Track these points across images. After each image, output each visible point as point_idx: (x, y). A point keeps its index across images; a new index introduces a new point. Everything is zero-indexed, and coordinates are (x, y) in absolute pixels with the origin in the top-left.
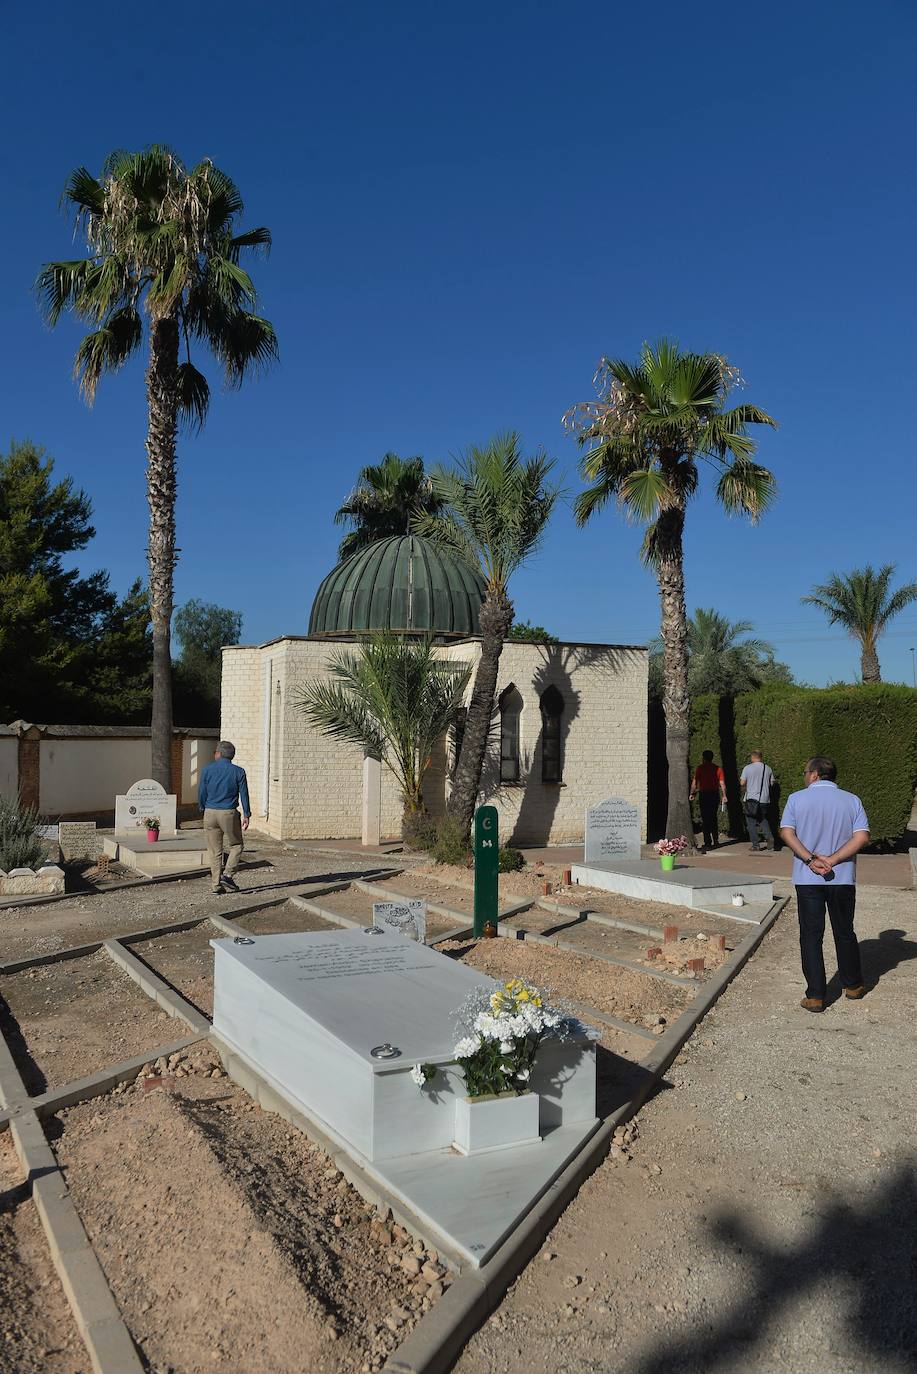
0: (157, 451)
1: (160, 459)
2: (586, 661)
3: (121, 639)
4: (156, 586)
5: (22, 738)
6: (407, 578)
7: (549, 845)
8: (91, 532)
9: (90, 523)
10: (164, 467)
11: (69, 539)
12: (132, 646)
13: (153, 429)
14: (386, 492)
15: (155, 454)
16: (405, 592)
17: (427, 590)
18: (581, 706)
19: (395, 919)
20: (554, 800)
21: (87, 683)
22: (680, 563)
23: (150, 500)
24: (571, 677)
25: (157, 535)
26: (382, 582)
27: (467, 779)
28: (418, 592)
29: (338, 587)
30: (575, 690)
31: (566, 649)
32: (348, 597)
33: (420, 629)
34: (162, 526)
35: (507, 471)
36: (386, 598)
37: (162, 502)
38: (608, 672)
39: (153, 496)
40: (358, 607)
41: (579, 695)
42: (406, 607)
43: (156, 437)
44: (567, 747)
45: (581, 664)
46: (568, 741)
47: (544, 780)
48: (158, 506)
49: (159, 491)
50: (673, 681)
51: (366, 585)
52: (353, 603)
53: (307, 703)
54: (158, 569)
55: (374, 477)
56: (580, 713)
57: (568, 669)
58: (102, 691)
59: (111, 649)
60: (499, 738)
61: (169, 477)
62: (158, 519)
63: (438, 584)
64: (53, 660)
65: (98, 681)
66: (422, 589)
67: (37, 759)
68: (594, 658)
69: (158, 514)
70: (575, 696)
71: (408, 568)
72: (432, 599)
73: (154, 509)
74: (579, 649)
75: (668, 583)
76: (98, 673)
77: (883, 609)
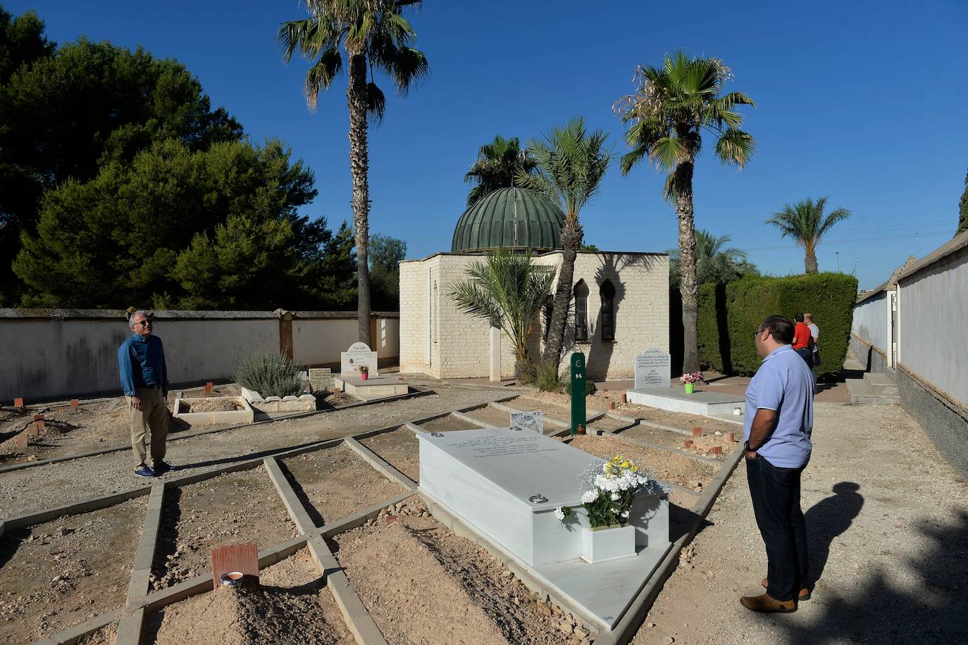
0: (356, 139)
1: (357, 144)
2: (629, 263)
3: (336, 258)
4: (358, 224)
5: (282, 319)
6: (513, 215)
7: (607, 380)
8: (315, 193)
9: (314, 187)
10: (360, 149)
11: (302, 197)
12: (342, 263)
13: (353, 126)
14: (496, 161)
15: (354, 141)
16: (512, 223)
17: (526, 221)
18: (626, 292)
19: (524, 423)
20: (610, 351)
21: (317, 286)
22: (691, 198)
23: (353, 170)
24: (619, 274)
25: (358, 192)
26: (497, 217)
27: (555, 339)
28: (520, 223)
29: (470, 222)
30: (622, 282)
31: (616, 256)
32: (476, 228)
33: (522, 246)
34: (360, 186)
35: (577, 142)
36: (500, 227)
37: (359, 172)
38: (644, 270)
39: (354, 168)
40: (483, 234)
41: (625, 285)
42: (513, 233)
43: (354, 131)
44: (617, 318)
45: (626, 265)
46: (618, 314)
47: (603, 340)
48: (357, 174)
49: (358, 165)
50: (687, 274)
51: (487, 219)
52: (479, 231)
53: (454, 293)
54: (359, 214)
55: (489, 152)
56: (625, 296)
57: (617, 269)
58: (325, 291)
59: (330, 265)
60: (574, 313)
61: (363, 156)
62: (358, 182)
63: (533, 217)
64: (296, 272)
65: (323, 284)
66: (522, 221)
67: (291, 332)
68: (634, 261)
69: (358, 179)
70: (622, 286)
71: (513, 207)
72: (529, 227)
73: (355, 176)
74: (624, 256)
75: (683, 211)
76: (322, 280)
77: (820, 226)
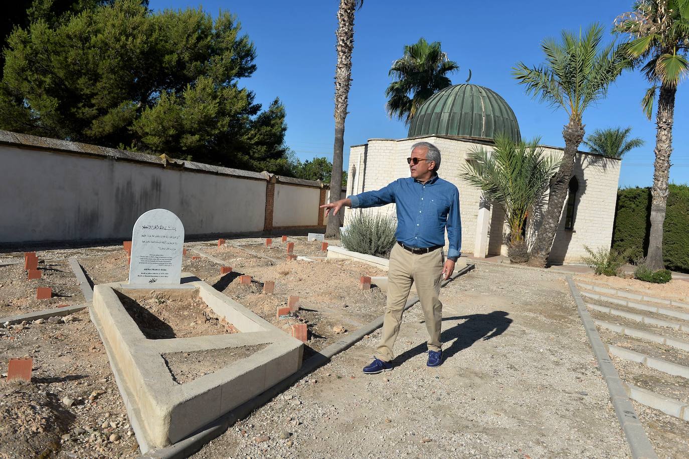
0: (346, 19)
1: (347, 24)
2: (592, 163)
4: (340, 100)
5: (269, 182)
6: (481, 108)
7: (564, 264)
8: (253, 68)
9: (254, 63)
10: (349, 29)
13: (344, 6)
14: (419, 60)
15: (344, 21)
16: (480, 116)
17: (492, 116)
18: (587, 188)
20: (569, 239)
22: (672, 112)
23: (339, 49)
24: (584, 171)
25: (343, 70)
26: (467, 109)
27: (552, 225)
28: (488, 116)
29: (438, 110)
30: (585, 179)
31: (584, 155)
32: (445, 117)
33: (488, 138)
34: (346, 65)
36: (470, 118)
37: (346, 50)
38: (602, 171)
39: (342, 46)
40: (452, 123)
41: (587, 181)
42: (481, 124)
43: (346, 11)
44: (578, 211)
45: (590, 164)
46: (579, 207)
47: (566, 228)
48: (344, 53)
49: (346, 44)
50: (661, 179)
51: (457, 109)
52: (449, 120)
53: (467, 174)
54: (342, 90)
56: (586, 192)
57: (583, 168)
59: (264, 135)
60: (548, 202)
61: (350, 35)
62: (343, 60)
63: (498, 113)
64: (249, 138)
66: (489, 115)
67: (273, 195)
68: (595, 162)
69: (344, 57)
70: (585, 182)
71: (481, 102)
72: (495, 121)
73: (341, 54)
74: (590, 156)
75: (665, 122)
76: (254, 149)
